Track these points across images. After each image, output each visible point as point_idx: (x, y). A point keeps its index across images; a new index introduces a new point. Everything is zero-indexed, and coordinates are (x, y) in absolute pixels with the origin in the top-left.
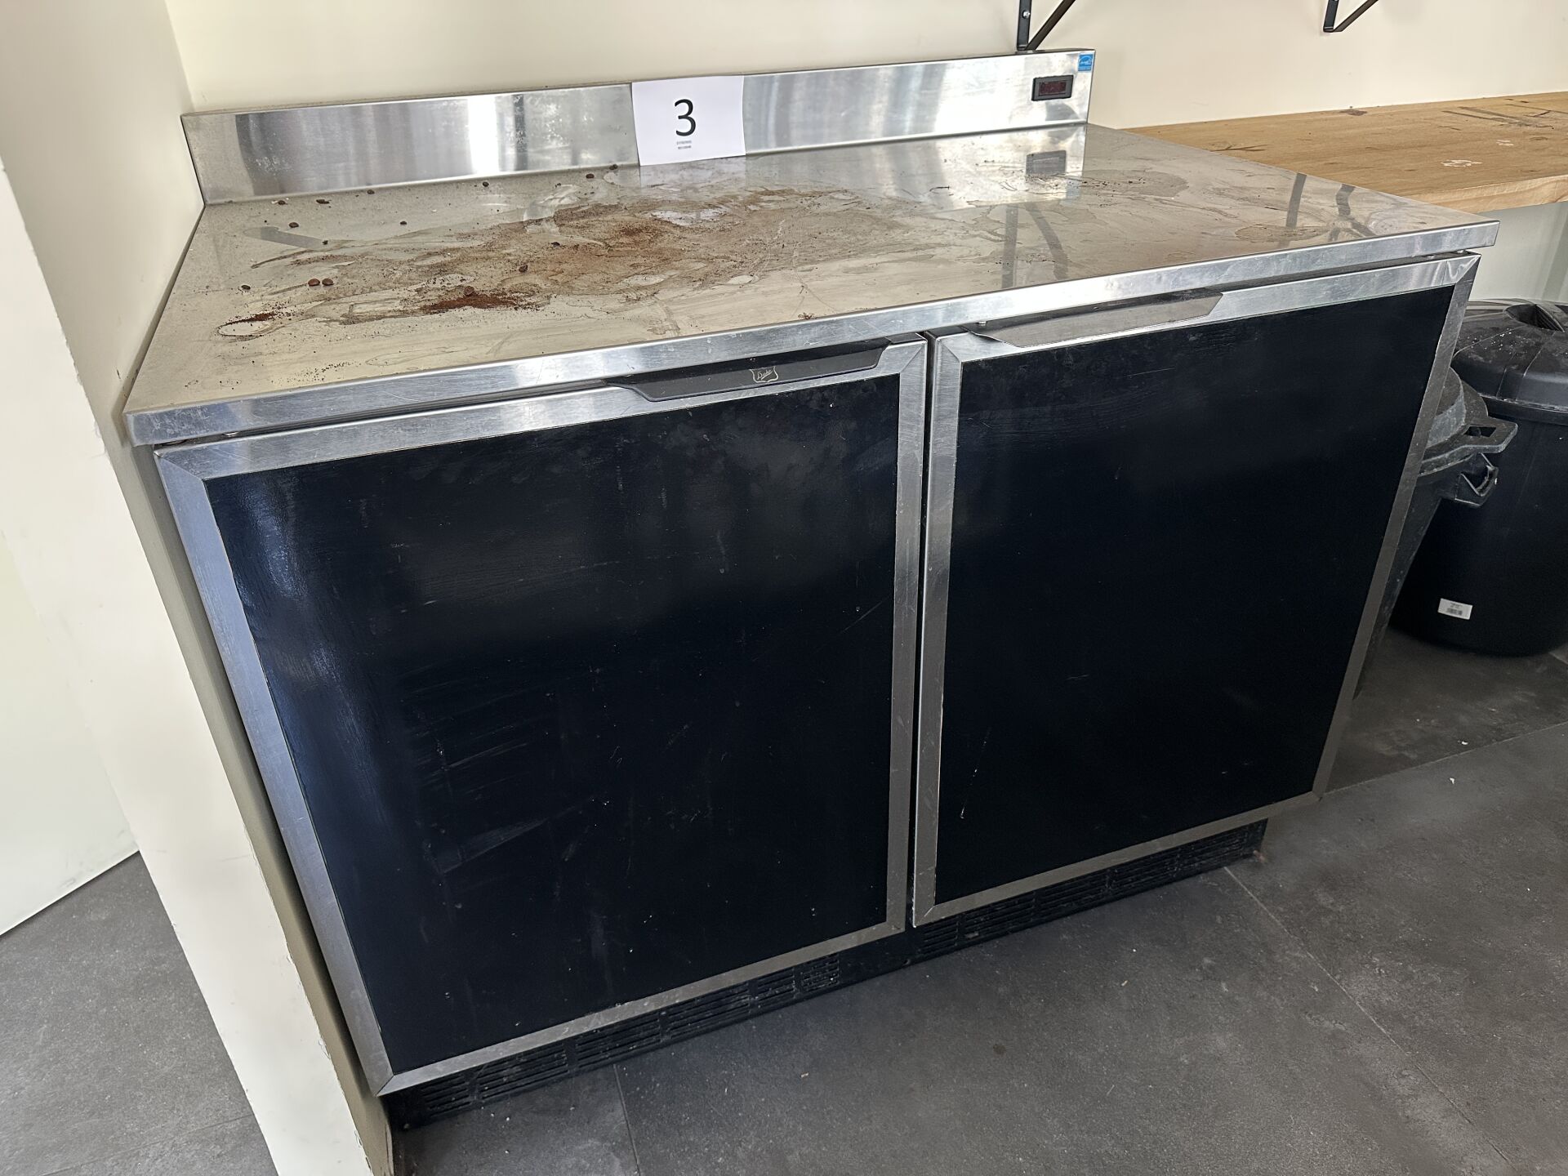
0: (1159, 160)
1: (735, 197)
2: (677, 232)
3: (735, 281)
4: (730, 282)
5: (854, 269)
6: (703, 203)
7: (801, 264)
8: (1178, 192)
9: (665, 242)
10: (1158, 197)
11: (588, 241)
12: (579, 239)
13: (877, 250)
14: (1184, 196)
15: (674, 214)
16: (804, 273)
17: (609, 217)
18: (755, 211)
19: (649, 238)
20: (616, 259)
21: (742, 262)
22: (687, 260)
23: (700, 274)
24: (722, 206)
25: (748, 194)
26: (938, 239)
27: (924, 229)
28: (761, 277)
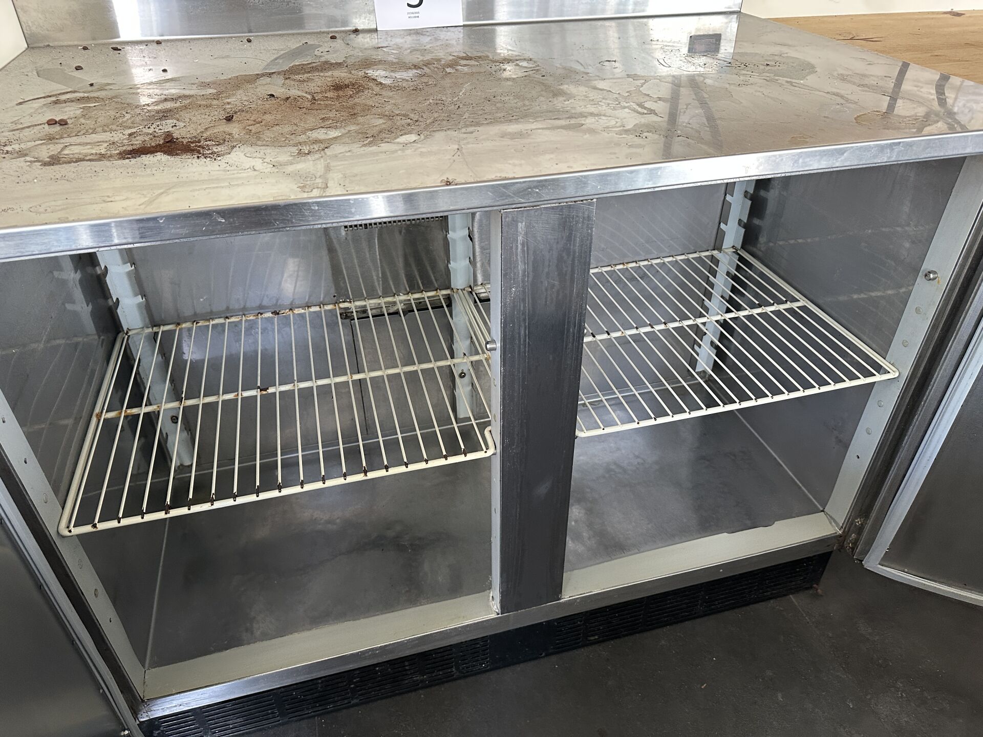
0: (795, 46)
1: (439, 60)
2: (377, 89)
3: (402, 139)
4: (398, 140)
5: (510, 134)
6: (411, 65)
7: (467, 126)
8: (807, 76)
9: (362, 99)
10: (789, 80)
11: (300, 93)
12: (294, 92)
13: (536, 116)
14: (811, 80)
15: (383, 73)
16: (465, 135)
17: (330, 73)
18: (450, 73)
19: (351, 93)
20: (313, 111)
21: (417, 121)
22: (372, 116)
23: (375, 131)
24: (424, 67)
25: (451, 58)
26: (591, 109)
27: (583, 98)
28: (426, 137)
